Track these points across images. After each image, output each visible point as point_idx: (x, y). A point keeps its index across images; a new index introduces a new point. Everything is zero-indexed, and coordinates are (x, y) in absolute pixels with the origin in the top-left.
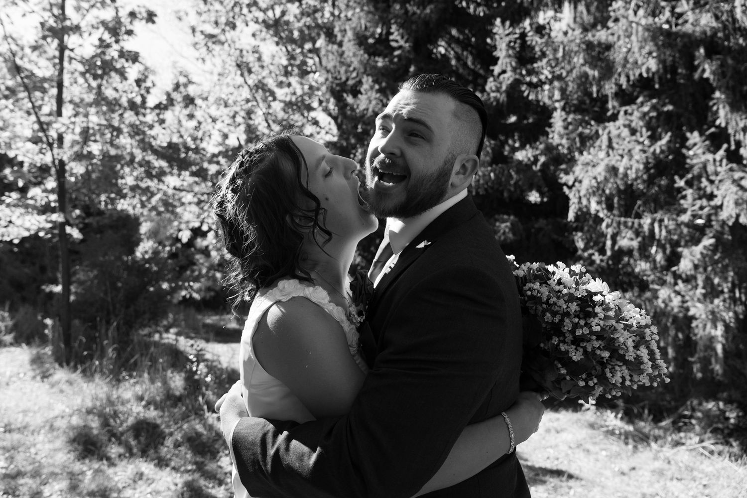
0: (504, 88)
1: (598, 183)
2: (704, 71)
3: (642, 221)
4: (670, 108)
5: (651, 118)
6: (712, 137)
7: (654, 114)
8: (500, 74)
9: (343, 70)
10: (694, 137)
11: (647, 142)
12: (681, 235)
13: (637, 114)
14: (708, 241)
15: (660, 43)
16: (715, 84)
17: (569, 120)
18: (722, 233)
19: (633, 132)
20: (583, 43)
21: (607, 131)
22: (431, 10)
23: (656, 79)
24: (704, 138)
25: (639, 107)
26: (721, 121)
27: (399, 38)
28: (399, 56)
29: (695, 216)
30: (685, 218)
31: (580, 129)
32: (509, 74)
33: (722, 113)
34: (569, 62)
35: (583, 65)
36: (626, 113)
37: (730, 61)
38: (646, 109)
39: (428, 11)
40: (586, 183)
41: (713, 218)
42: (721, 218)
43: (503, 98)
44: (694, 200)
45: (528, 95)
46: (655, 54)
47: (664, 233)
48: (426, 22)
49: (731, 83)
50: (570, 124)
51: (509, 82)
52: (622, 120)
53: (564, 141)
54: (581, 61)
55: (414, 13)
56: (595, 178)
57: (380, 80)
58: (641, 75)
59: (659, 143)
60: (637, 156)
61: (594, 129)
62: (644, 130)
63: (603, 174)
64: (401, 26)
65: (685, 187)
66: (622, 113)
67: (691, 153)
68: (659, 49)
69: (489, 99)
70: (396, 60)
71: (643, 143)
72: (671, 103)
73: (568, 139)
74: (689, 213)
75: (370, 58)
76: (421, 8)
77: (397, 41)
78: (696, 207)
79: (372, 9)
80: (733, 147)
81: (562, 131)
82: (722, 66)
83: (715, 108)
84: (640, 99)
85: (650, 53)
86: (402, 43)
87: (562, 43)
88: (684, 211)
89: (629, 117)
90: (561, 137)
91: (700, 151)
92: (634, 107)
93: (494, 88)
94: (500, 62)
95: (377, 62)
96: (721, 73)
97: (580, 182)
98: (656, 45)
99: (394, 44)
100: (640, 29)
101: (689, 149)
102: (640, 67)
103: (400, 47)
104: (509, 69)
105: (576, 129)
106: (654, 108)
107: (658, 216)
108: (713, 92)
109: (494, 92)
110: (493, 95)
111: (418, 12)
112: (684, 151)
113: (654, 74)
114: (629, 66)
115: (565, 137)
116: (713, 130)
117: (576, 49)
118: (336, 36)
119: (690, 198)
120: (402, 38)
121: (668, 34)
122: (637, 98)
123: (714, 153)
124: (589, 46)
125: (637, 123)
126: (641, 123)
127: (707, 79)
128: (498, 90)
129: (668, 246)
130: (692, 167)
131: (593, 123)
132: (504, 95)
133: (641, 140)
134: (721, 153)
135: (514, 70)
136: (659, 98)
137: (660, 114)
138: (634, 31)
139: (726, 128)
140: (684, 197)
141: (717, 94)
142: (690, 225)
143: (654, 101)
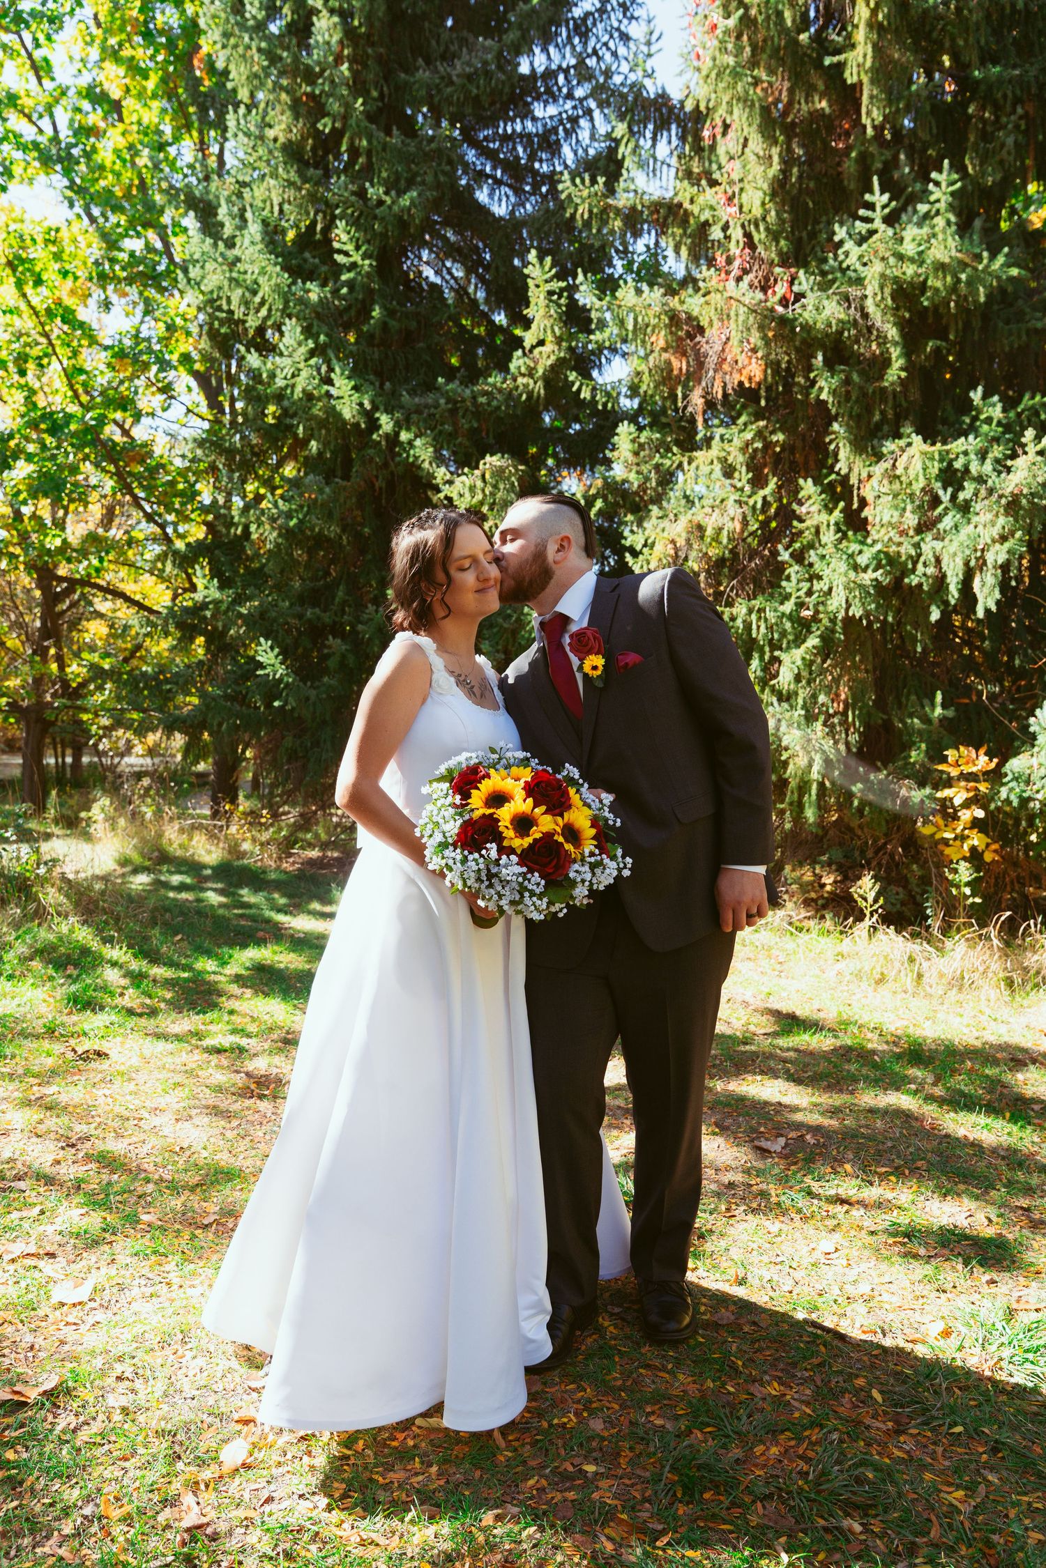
0: (541, 371)
1: (677, 550)
2: (821, 389)
3: (734, 611)
4: (780, 437)
5: (755, 450)
6: (829, 489)
7: (759, 445)
8: (533, 347)
9: (236, 295)
10: (808, 487)
11: (747, 488)
12: (784, 634)
13: (737, 442)
14: (813, 641)
15: (770, 334)
16: (834, 411)
17: (642, 440)
18: (833, 631)
19: (729, 472)
20: (666, 313)
21: (694, 465)
22: (412, 200)
23: (763, 393)
24: (819, 489)
25: (741, 431)
26: (842, 466)
27: (350, 247)
28: (351, 284)
29: (801, 605)
30: (788, 607)
31: (657, 458)
32: (549, 347)
33: (842, 455)
34: (643, 342)
35: (665, 350)
36: (722, 438)
37: (855, 377)
38: (748, 435)
39: (405, 201)
40: (659, 548)
41: (821, 608)
42: (830, 608)
43: (539, 388)
44: (799, 581)
45: (579, 390)
46: (760, 354)
47: (763, 630)
48: (402, 223)
49: (856, 410)
50: (641, 446)
51: (549, 362)
52: (715, 451)
53: (632, 477)
54: (662, 343)
55: (381, 203)
56: (673, 542)
57: (315, 330)
58: (741, 384)
59: (762, 493)
60: (733, 510)
61: (677, 459)
62: (744, 469)
63: (684, 535)
64: (355, 222)
65: (791, 561)
66: (717, 438)
67: (804, 509)
68: (767, 343)
69: (517, 388)
70: (344, 290)
71: (742, 490)
72: (782, 429)
73: (638, 473)
74: (793, 600)
75: (294, 283)
76: (393, 193)
77: (346, 254)
78: (801, 593)
79: (293, 176)
80: (855, 506)
81: (631, 458)
82: (847, 381)
83: (832, 447)
84: (743, 419)
85: (754, 350)
86: (356, 257)
87: (632, 309)
88: (787, 597)
89: (726, 446)
90: (628, 466)
91: (815, 508)
92: (734, 429)
93: (523, 370)
94: (534, 326)
95: (309, 291)
96: (843, 395)
97: (652, 546)
98: (765, 337)
99: (340, 258)
100: (742, 310)
101: (801, 503)
102: (740, 371)
103: (354, 266)
104: (550, 338)
105: (652, 458)
106: (760, 434)
107: (756, 603)
108: (830, 424)
109: (523, 375)
110: (521, 380)
111: (388, 200)
112: (795, 506)
113: (759, 384)
114: (726, 367)
115: (635, 468)
116: (833, 476)
117: (654, 321)
118: (222, 225)
119: (794, 578)
120: (357, 248)
121: (783, 321)
122: (739, 415)
123: (831, 512)
124: (674, 319)
125: (737, 459)
126: (741, 459)
127: (825, 402)
128: (531, 373)
129: (767, 649)
130: (801, 532)
131: (675, 449)
132: (540, 383)
133: (739, 485)
134: (837, 515)
135: (559, 341)
136: (769, 420)
137: (768, 446)
138: (732, 313)
139: (847, 477)
140: (788, 578)
141: (836, 426)
142: (794, 618)
143: (762, 423)
